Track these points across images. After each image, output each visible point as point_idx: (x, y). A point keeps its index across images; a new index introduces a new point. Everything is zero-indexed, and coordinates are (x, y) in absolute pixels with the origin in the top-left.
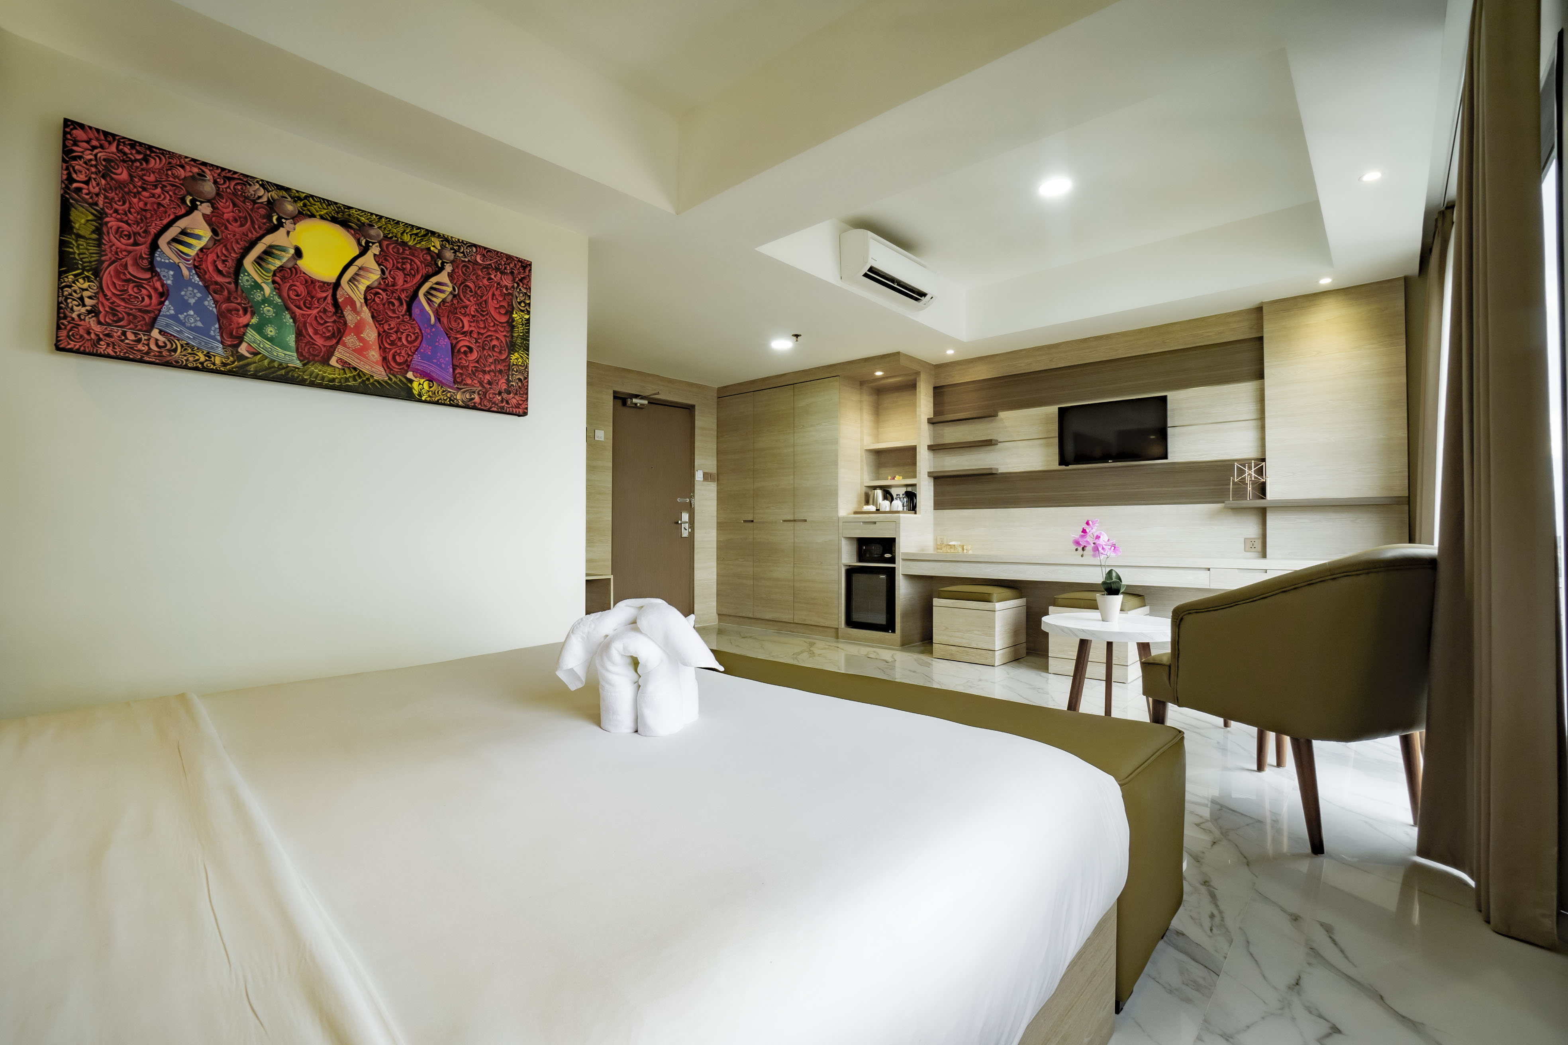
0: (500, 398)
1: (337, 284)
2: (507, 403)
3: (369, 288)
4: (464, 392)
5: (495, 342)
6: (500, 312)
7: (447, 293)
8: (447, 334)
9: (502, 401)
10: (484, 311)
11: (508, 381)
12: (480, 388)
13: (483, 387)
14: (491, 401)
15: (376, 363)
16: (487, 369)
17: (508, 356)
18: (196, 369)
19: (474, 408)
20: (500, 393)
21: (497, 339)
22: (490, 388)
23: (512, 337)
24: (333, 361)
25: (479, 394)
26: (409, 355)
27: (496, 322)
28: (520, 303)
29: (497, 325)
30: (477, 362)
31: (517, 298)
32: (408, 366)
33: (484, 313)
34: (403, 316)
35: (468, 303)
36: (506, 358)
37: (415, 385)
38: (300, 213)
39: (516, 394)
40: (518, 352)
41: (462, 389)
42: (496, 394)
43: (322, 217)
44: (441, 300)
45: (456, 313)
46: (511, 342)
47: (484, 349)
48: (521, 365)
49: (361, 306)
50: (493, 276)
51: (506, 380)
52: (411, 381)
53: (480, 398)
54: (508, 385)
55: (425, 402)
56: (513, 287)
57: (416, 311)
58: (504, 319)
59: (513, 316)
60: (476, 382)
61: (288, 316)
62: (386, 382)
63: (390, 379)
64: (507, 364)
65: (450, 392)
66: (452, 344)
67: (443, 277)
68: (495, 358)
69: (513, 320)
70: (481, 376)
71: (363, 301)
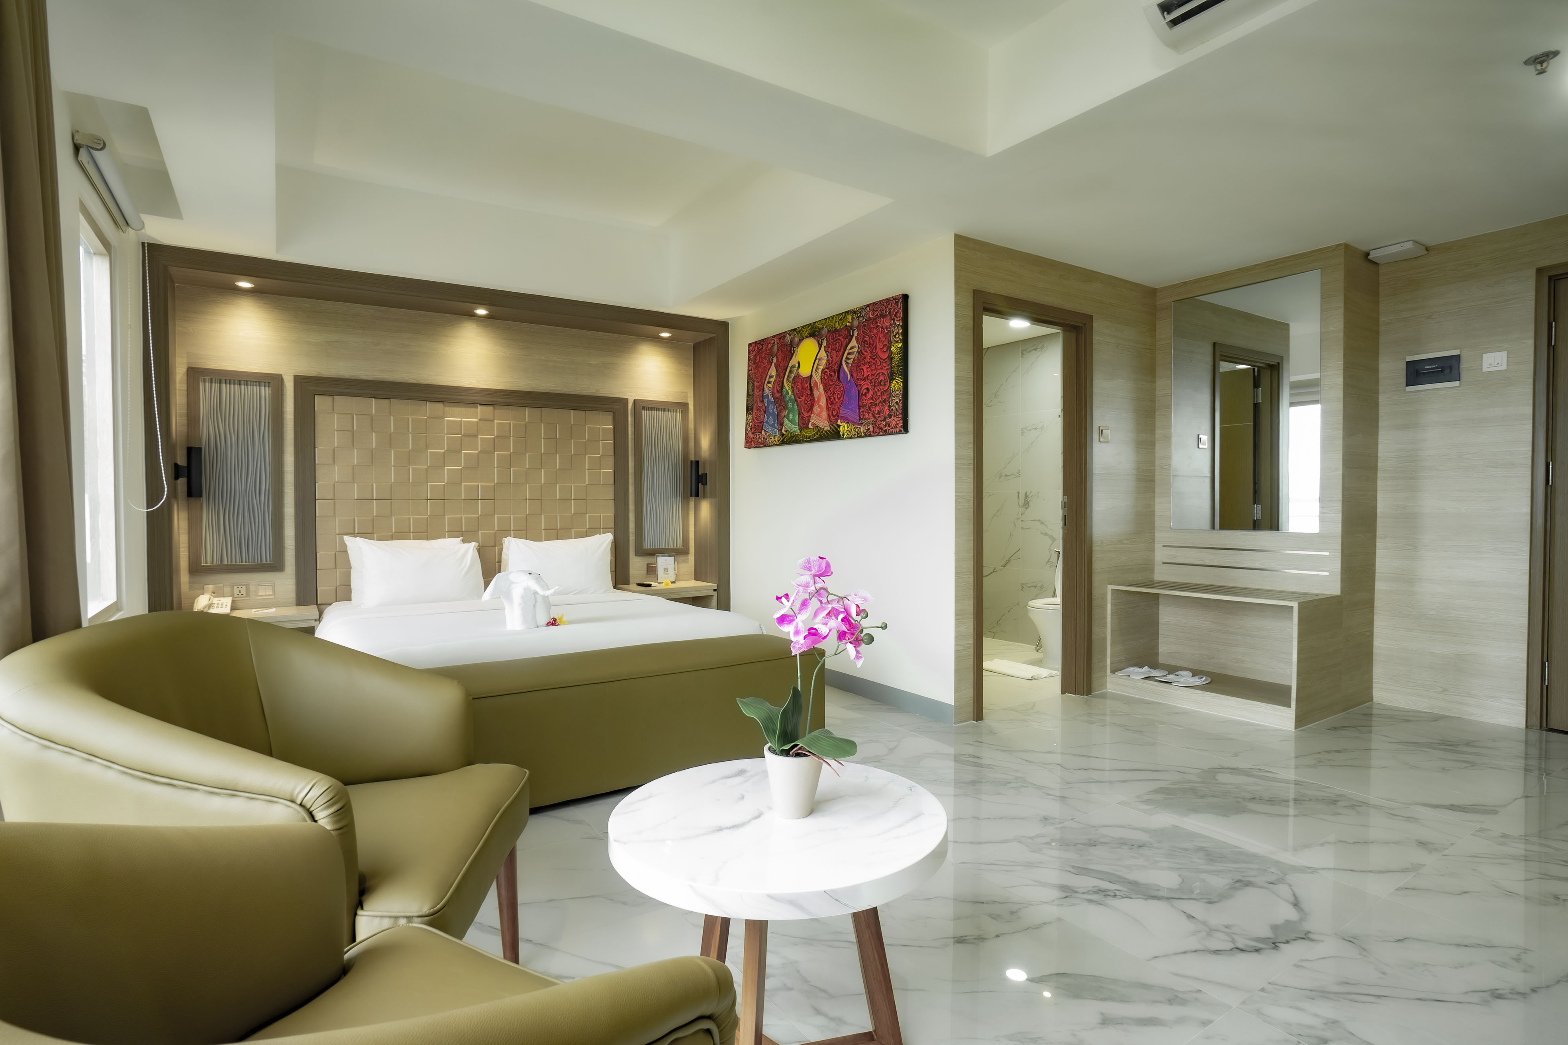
0: (884, 423)
1: (811, 375)
2: (889, 426)
3: (823, 370)
4: (864, 426)
5: (882, 378)
6: (883, 351)
7: (855, 353)
8: (856, 384)
9: (886, 426)
10: (874, 356)
11: (890, 407)
12: (873, 419)
13: (875, 417)
14: (879, 427)
15: (825, 420)
16: (878, 402)
17: (890, 387)
18: (772, 446)
19: (870, 435)
20: (884, 420)
21: (883, 373)
22: (879, 417)
23: (891, 367)
24: (810, 426)
25: (872, 424)
26: (838, 408)
27: (881, 361)
28: (895, 336)
29: (882, 362)
30: (872, 399)
31: (893, 332)
32: (838, 416)
33: (875, 358)
34: (836, 382)
35: (866, 353)
36: (888, 388)
37: (841, 429)
38: (800, 340)
39: (895, 416)
40: (895, 379)
41: (863, 423)
42: (881, 421)
43: (807, 337)
44: (852, 360)
45: (860, 366)
46: (891, 372)
47: (875, 386)
48: (897, 390)
49: (820, 384)
50: (879, 324)
51: (888, 406)
52: (839, 426)
53: (873, 426)
54: (889, 410)
55: (846, 438)
56: (891, 325)
57: (841, 375)
58: (885, 356)
59: (892, 349)
60: (871, 415)
61: (796, 405)
62: (829, 431)
63: (831, 428)
64: (889, 393)
65: (857, 427)
66: (858, 390)
67: (854, 343)
68: (882, 390)
69: (892, 353)
70: (874, 409)
71: (820, 381)
